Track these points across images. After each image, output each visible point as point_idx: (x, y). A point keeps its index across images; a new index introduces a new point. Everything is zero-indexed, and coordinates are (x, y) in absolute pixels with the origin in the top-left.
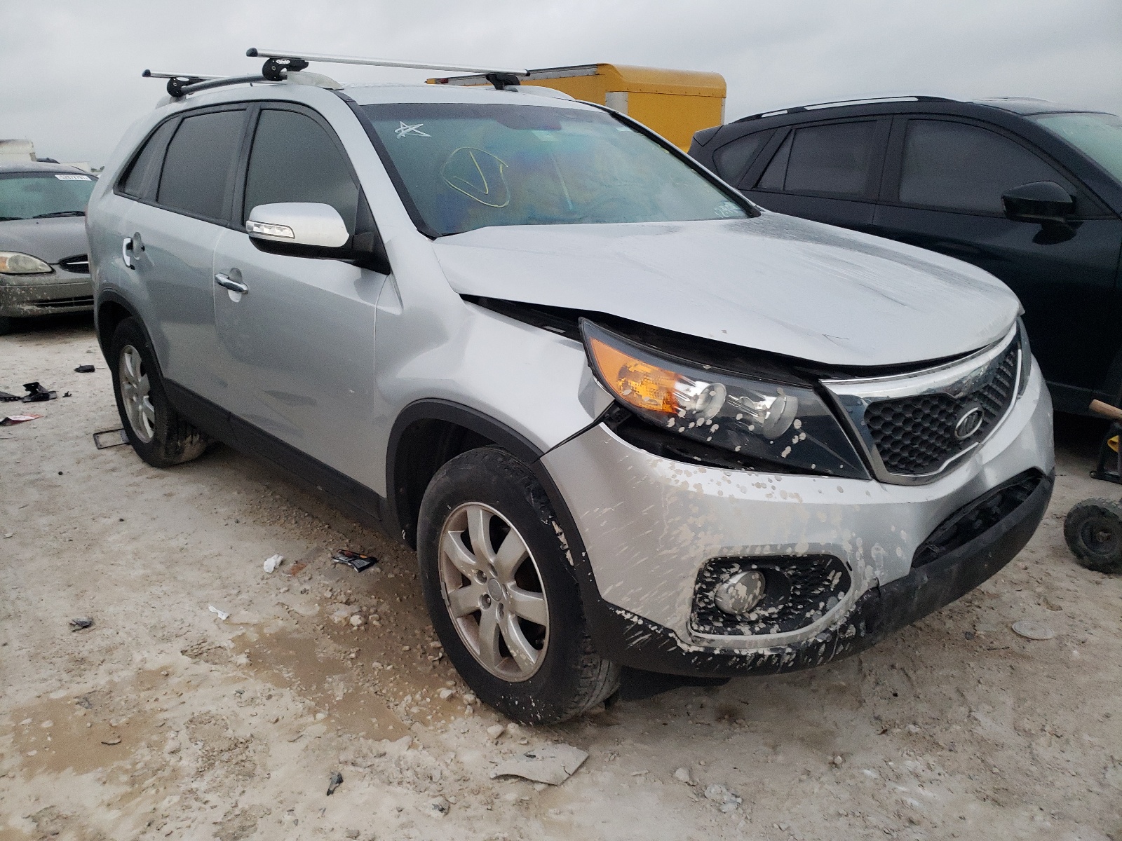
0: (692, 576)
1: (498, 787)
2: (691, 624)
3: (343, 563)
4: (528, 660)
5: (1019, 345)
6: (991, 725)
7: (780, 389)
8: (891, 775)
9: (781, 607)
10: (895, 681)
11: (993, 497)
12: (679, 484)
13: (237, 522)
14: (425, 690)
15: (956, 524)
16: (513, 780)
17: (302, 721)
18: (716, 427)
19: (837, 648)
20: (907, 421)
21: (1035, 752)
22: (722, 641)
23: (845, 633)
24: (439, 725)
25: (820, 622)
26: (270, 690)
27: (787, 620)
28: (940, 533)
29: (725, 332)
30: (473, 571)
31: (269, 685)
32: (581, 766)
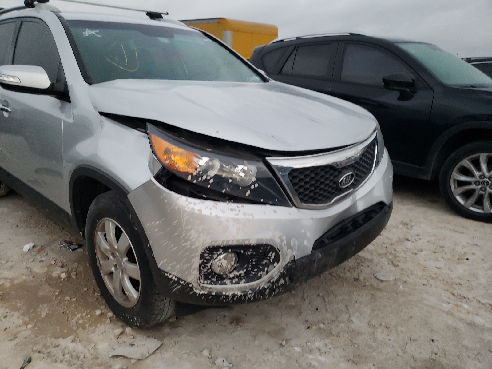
0: (198, 256)
1: (112, 362)
2: (200, 281)
3: (64, 247)
4: (133, 297)
5: (376, 143)
6: (358, 323)
7: (245, 162)
8: (307, 350)
9: (245, 270)
10: (318, 302)
11: (361, 215)
12: (190, 209)
13: (17, 226)
14: (89, 311)
15: (340, 228)
16: (121, 358)
17: (19, 329)
18: (212, 180)
19: (275, 290)
20: (312, 179)
21: (376, 336)
22: (216, 288)
23: (278, 283)
24: (91, 329)
25: (265, 278)
26: (7, 313)
27: (249, 277)
28: (330, 233)
29: (218, 132)
30: (109, 253)
31: (8, 310)
32: (157, 349)
